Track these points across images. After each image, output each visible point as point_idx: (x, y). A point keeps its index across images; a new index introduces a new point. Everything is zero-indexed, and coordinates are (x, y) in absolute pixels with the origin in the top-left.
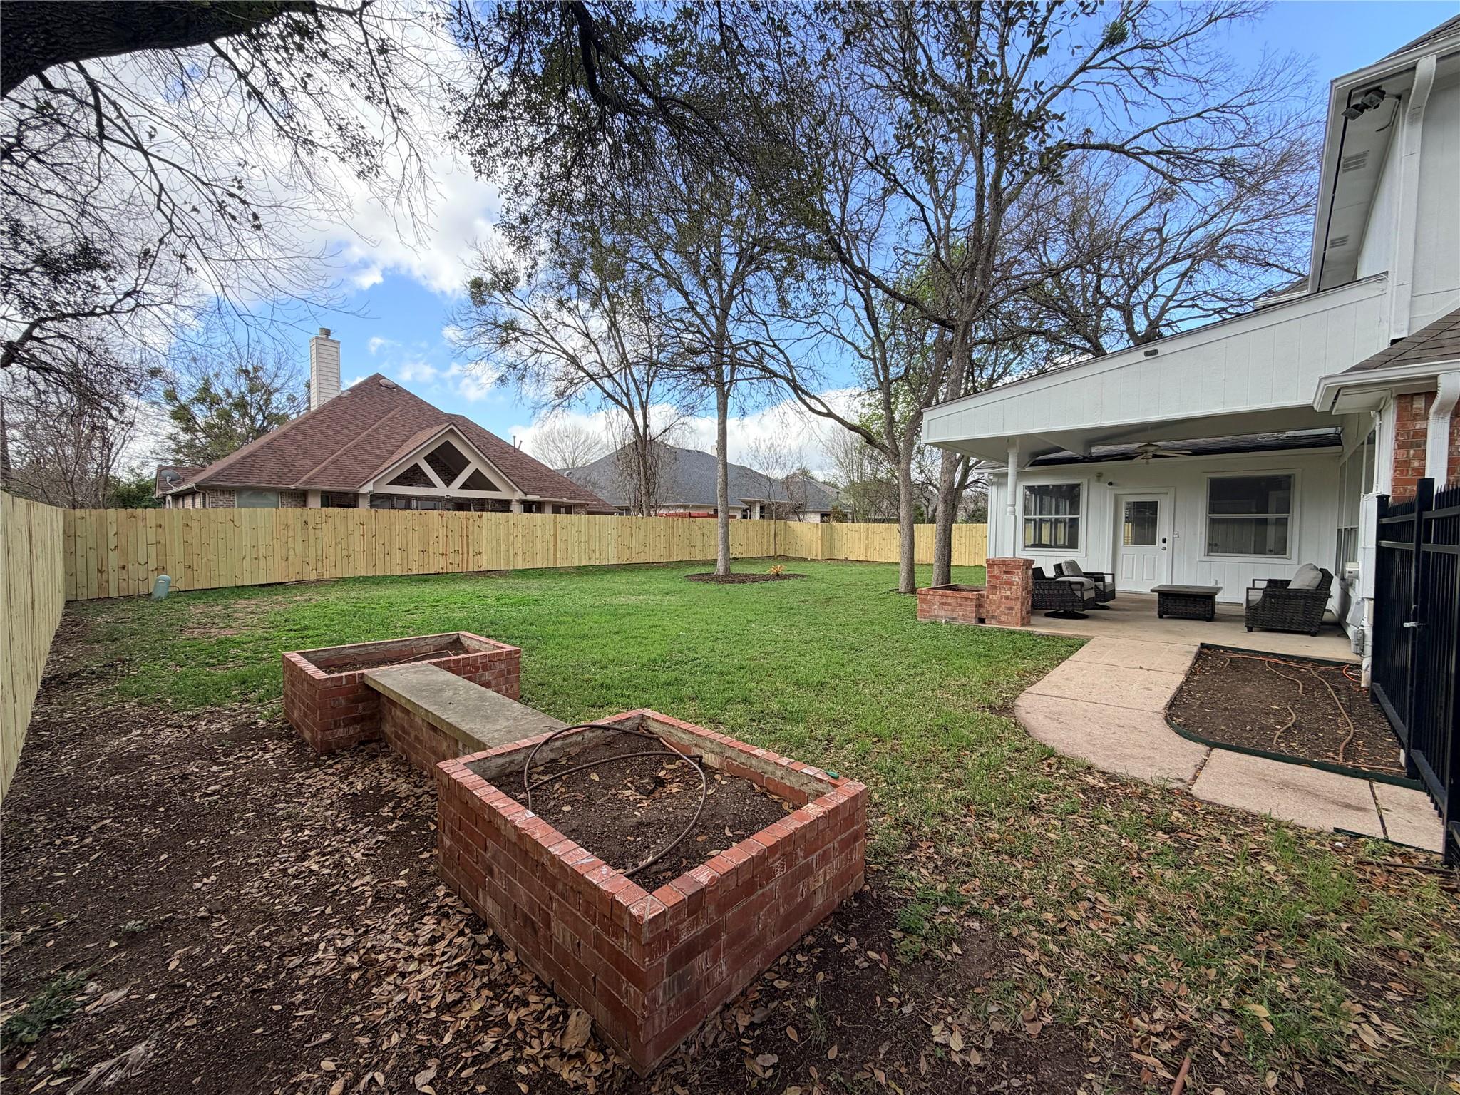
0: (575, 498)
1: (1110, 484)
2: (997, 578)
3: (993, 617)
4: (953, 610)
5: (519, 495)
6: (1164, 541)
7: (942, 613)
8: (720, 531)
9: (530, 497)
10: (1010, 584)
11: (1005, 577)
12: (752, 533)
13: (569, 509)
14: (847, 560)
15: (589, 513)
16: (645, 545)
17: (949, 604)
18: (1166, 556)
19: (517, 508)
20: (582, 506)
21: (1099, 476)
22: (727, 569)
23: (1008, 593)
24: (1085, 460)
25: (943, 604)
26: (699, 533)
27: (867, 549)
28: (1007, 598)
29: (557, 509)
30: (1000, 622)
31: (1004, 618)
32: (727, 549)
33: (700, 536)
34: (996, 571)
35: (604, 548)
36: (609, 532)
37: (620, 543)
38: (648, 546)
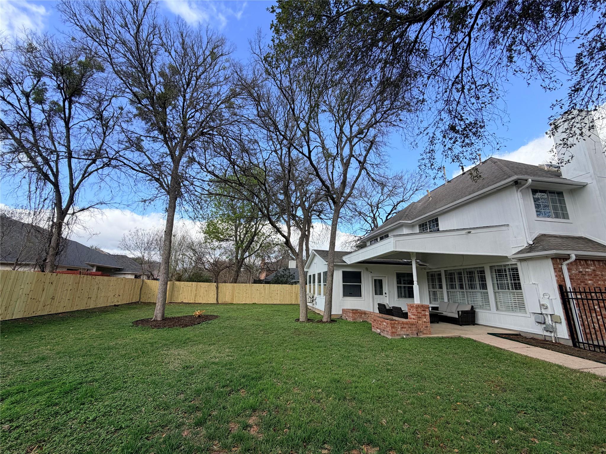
1: (371, 272)
2: (420, 313)
4: (407, 330)
6: (386, 293)
7: (402, 333)
10: (425, 315)
11: (423, 312)
14: (182, 303)
16: (53, 298)
17: (405, 328)
21: (367, 269)
22: (162, 315)
23: (425, 320)
25: (402, 328)
26: (96, 287)
27: (196, 296)
30: (424, 334)
31: (425, 332)
33: (96, 290)
34: (419, 310)
35: (12, 302)
36: (22, 287)
37: (30, 297)
38: (56, 298)
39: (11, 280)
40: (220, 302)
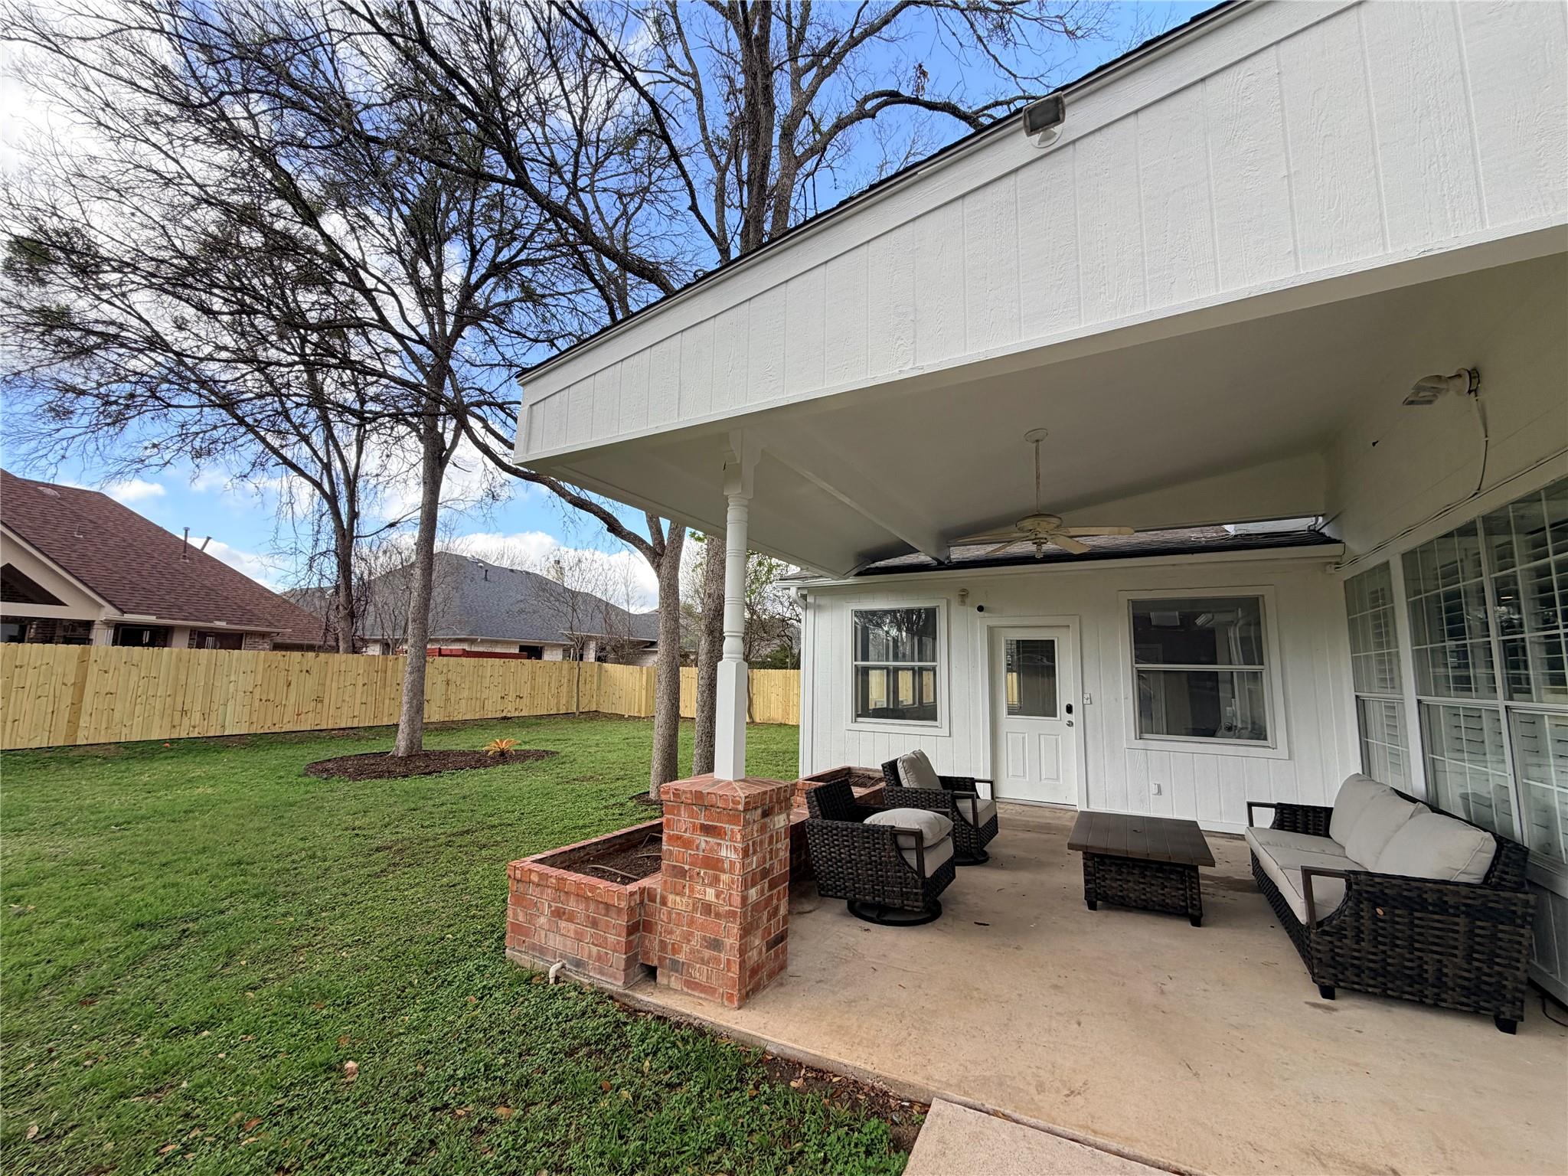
0: (250, 622)
1: (981, 609)
3: (676, 966)
4: (579, 937)
5: (110, 613)
6: (1069, 709)
7: (555, 942)
8: (406, 679)
9: (129, 618)
11: (703, 841)
12: (539, 680)
13: (231, 640)
15: (277, 647)
16: (319, 700)
17: (571, 918)
18: (1073, 735)
19: (102, 637)
20: (263, 635)
21: (964, 596)
22: (413, 743)
23: (710, 894)
24: (942, 565)
25: (558, 914)
28: (707, 908)
29: (200, 638)
32: (418, 706)
35: (215, 707)
36: (233, 678)
37: (257, 697)
38: (326, 701)
39: (202, 668)
40: (758, 720)
